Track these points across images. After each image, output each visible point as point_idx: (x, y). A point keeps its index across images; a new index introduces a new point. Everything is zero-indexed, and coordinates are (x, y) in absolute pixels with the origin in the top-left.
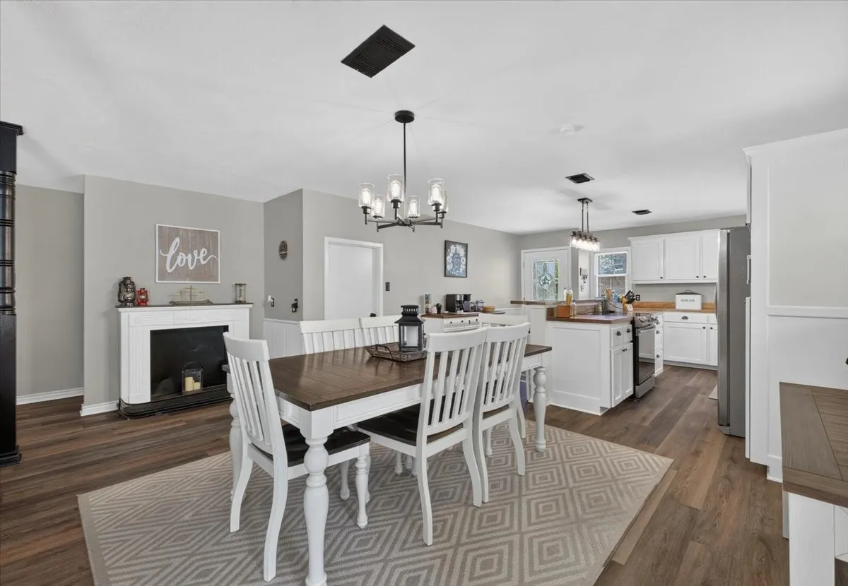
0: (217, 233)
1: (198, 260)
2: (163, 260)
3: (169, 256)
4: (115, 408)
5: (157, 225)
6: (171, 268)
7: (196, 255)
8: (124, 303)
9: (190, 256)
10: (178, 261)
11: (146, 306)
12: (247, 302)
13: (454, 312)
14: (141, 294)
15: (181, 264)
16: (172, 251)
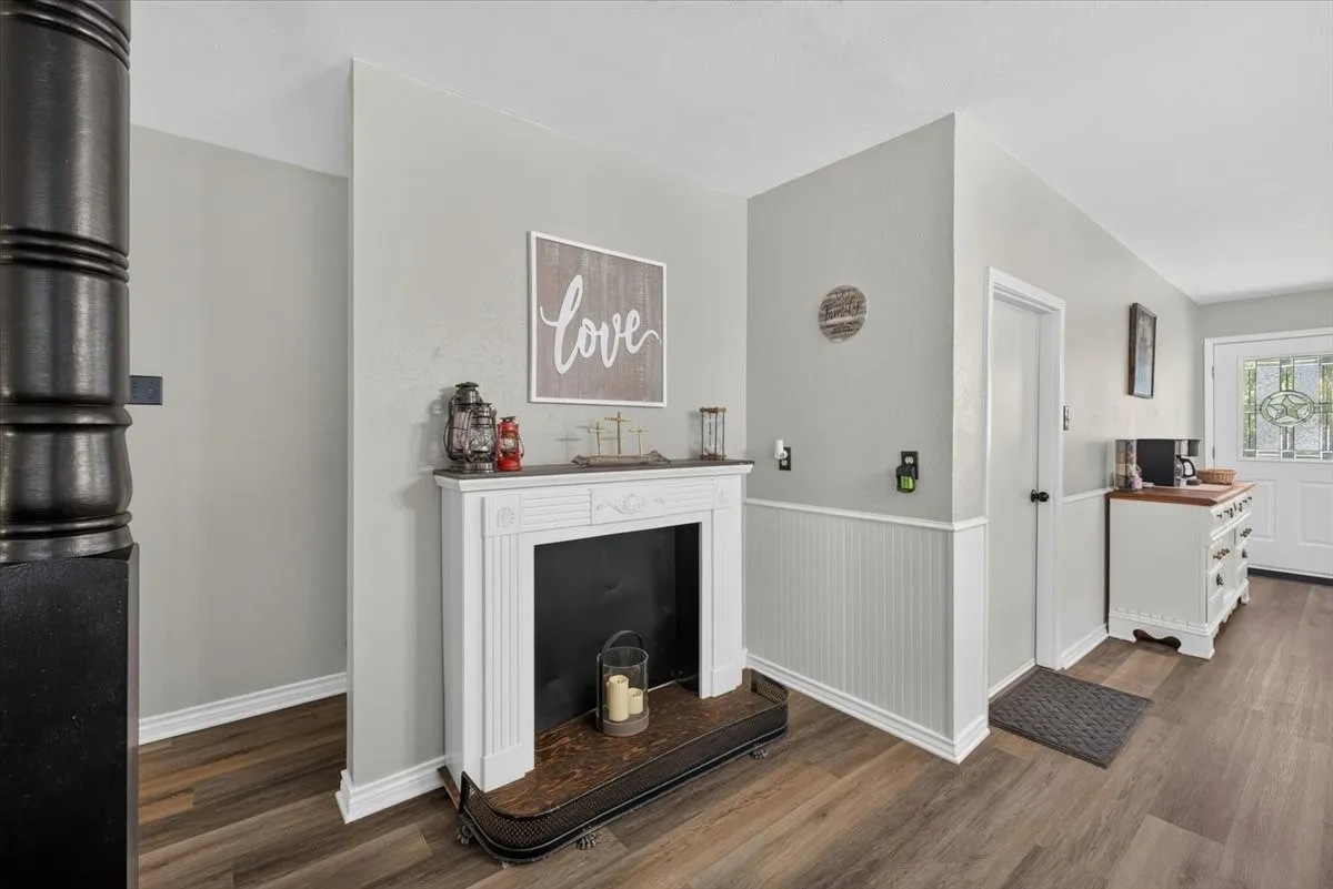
0: (661, 268)
1: (623, 340)
2: (548, 334)
3: (561, 325)
4: (433, 784)
5: (534, 235)
6: (564, 362)
7: (617, 327)
8: (459, 462)
9: (605, 327)
10: (581, 343)
11: (519, 471)
12: (729, 456)
13: (1172, 485)
14: (505, 434)
15: (587, 350)
16: (567, 314)
